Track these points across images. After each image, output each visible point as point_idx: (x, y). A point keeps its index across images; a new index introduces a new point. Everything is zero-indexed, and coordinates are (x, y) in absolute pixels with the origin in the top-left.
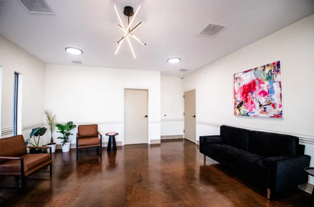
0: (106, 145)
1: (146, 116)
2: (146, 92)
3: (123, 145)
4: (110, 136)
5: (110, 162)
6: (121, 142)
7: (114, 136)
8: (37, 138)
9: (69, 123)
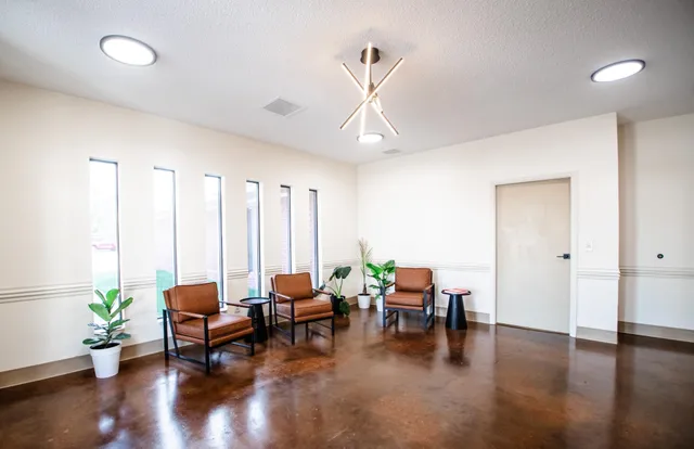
0: (443, 314)
1: (567, 256)
2: (565, 185)
3: (492, 322)
4: (451, 296)
5: (452, 350)
6: (488, 315)
7: (459, 297)
8: (339, 281)
9: (390, 262)
